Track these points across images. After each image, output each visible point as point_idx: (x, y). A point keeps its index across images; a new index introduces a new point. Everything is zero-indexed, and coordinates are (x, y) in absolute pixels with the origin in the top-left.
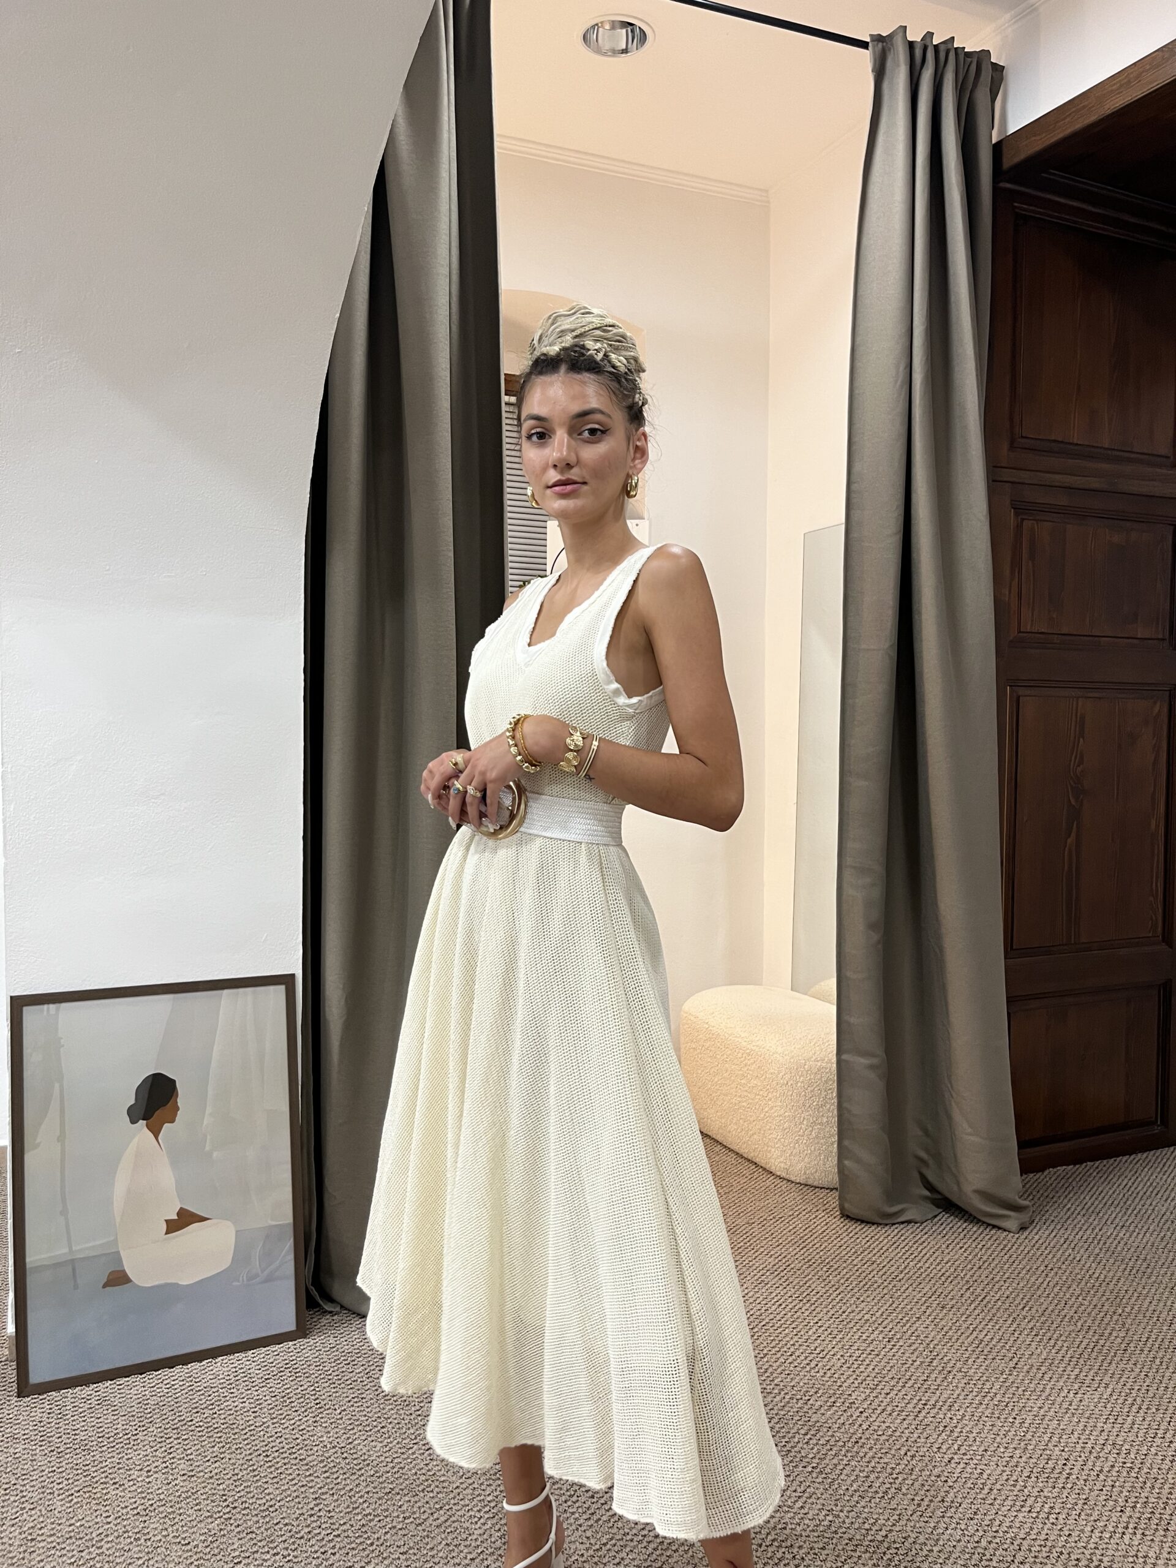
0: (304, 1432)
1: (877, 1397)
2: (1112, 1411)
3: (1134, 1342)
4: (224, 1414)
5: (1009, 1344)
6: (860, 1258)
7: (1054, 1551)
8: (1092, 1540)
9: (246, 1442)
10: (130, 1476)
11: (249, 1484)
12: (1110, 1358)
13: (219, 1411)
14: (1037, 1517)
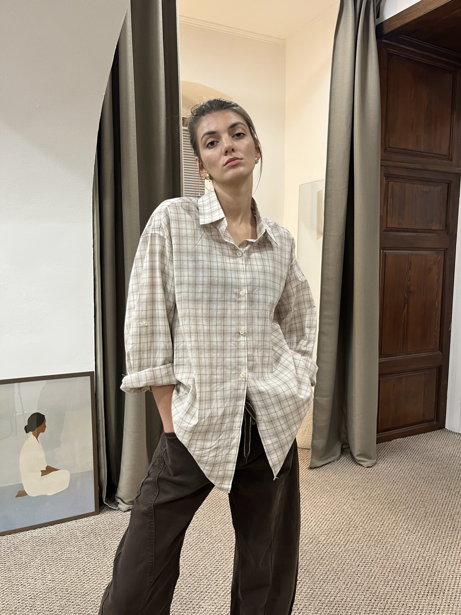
0: (99, 560)
1: (329, 538)
2: (421, 543)
3: (429, 513)
4: (66, 553)
5: (380, 515)
6: (321, 479)
7: (400, 603)
8: (415, 598)
9: (76, 565)
10: (28, 581)
11: (77, 584)
12: (419, 520)
13: (64, 552)
14: (393, 589)
